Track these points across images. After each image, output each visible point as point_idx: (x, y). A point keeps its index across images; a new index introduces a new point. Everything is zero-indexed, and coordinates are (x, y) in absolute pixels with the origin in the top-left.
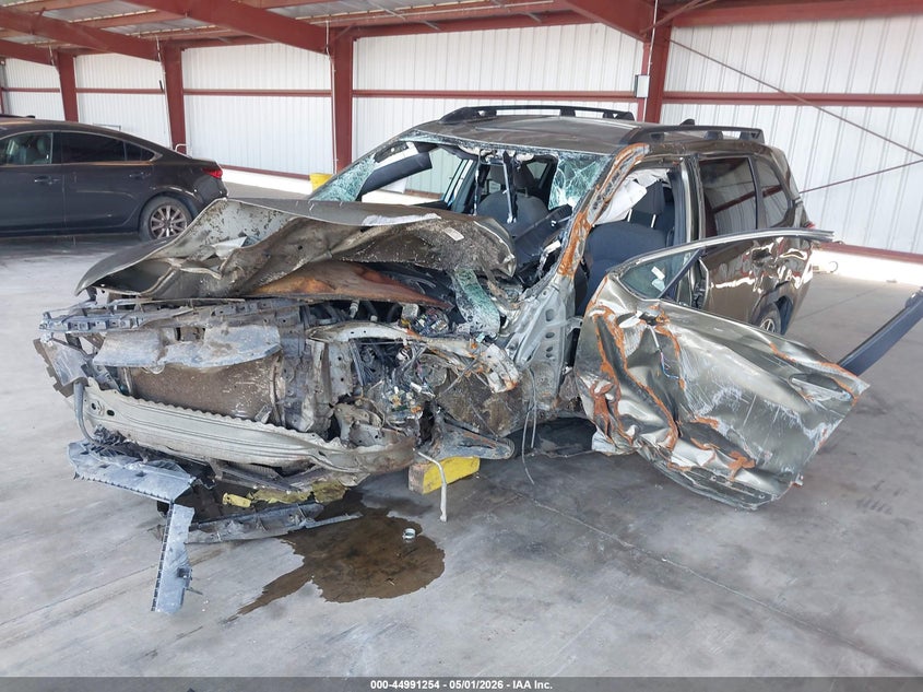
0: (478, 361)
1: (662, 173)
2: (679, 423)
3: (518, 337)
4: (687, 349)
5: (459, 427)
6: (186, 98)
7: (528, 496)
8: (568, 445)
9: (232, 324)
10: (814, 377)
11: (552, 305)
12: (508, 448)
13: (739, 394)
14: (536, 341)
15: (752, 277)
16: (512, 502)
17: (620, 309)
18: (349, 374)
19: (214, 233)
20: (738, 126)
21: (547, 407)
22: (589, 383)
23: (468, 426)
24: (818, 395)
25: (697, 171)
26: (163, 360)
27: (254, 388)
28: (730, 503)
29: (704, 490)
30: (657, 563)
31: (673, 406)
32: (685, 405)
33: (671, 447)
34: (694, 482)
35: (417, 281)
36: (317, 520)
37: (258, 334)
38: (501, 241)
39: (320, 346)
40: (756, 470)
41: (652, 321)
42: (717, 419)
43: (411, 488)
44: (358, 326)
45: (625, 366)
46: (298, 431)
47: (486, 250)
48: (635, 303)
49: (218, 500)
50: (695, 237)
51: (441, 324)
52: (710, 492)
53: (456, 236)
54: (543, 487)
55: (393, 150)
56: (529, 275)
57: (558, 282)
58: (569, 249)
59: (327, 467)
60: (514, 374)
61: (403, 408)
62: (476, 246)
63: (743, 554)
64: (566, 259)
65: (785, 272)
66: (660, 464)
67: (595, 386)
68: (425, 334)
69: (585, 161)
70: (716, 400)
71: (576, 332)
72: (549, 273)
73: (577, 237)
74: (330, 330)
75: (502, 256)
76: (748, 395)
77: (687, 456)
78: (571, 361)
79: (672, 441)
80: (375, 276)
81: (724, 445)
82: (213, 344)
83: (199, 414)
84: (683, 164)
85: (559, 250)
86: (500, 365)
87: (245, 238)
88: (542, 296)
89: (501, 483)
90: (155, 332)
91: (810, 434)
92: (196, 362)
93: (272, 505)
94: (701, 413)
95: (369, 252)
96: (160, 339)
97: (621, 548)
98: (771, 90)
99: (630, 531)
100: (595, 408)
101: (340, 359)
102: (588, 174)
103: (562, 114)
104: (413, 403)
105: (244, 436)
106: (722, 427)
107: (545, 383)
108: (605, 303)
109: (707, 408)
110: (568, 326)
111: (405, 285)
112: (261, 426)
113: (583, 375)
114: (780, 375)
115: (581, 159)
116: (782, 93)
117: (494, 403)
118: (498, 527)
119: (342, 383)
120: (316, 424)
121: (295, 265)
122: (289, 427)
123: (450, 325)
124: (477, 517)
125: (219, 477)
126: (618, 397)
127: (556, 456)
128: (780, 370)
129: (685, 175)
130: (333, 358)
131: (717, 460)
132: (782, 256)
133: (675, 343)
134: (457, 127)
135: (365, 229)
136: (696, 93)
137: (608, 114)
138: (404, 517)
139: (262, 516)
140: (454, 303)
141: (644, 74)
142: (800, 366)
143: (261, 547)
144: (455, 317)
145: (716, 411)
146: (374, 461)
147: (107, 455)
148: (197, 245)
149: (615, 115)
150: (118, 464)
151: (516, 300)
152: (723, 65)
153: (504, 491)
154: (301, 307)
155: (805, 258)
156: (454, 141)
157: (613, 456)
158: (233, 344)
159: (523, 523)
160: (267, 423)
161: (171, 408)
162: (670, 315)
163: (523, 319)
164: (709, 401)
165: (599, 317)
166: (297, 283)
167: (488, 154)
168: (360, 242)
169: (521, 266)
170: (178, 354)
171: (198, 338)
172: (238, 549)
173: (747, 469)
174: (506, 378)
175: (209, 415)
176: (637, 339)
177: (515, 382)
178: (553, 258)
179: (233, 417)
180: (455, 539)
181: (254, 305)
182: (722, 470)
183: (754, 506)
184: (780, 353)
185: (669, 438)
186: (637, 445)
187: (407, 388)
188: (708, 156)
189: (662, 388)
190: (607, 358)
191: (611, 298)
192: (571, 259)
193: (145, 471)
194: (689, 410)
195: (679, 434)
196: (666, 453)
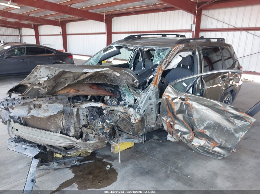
0: (126, 113)
1: (190, 53)
2: (194, 132)
3: (140, 105)
4: (195, 108)
5: (125, 133)
6: (67, 36)
7: (148, 154)
8: (162, 137)
9: (49, 103)
10: (237, 117)
11: (151, 95)
12: (141, 139)
13: (213, 123)
14: (146, 106)
15: (221, 84)
16: (142, 156)
17: (173, 96)
18: (86, 118)
19: (38, 76)
20: (217, 38)
21: (154, 126)
22: (165, 119)
23: (128, 132)
24: (239, 123)
25: (201, 52)
26: (29, 114)
27: (57, 123)
28: (213, 157)
29: (203, 153)
30: (186, 177)
31: (191, 126)
32: (195, 126)
33: (192, 139)
34: (200, 150)
35: (109, 88)
36: (80, 162)
37: (57, 106)
38: (132, 76)
39: (76, 110)
40: (220, 147)
41: (183, 100)
42: (206, 131)
43: (112, 152)
44: (88, 103)
45: (176, 114)
46: (69, 136)
47: (128, 78)
48: (178, 94)
49: (53, 155)
50: (201, 72)
51: (115, 102)
52: (205, 153)
53: (118, 75)
54: (153, 151)
55: (109, 49)
56: (143, 86)
57: (152, 88)
58: (156, 78)
59: (78, 147)
60: (139, 117)
61: (103, 128)
62: (124, 77)
63: (215, 175)
64: (155, 81)
65: (233, 82)
66: (189, 145)
67: (167, 120)
68: (110, 105)
69: (164, 50)
70: (205, 124)
71: (160, 103)
72: (150, 85)
73: (158, 74)
74: (79, 104)
75: (133, 80)
76: (216, 123)
77: (197, 142)
78: (159, 112)
79: (192, 137)
80: (95, 87)
81: (209, 139)
82: (44, 109)
83: (41, 130)
84: (196, 50)
85: (153, 78)
86: (134, 114)
87: (48, 77)
88: (147, 92)
89: (140, 150)
90: (27, 106)
91: (237, 135)
92: (38, 115)
93: (69, 157)
94: (201, 129)
95: (90, 80)
96: (29, 108)
97: (175, 172)
98: (232, 27)
99: (179, 166)
100: (168, 127)
101: (83, 113)
102: (164, 54)
103: (162, 36)
104: (106, 127)
105: (54, 137)
106: (208, 133)
107: (152, 119)
108: (168, 94)
109: (203, 127)
110: (157, 101)
111: (105, 90)
112: (58, 134)
113: (163, 117)
114: (226, 116)
115: (162, 49)
116: (236, 28)
117: (137, 125)
118: (137, 165)
119: (83, 121)
120: (75, 134)
121: (65, 85)
122: (67, 135)
123: (118, 102)
124: (131, 161)
125: (48, 150)
126: (175, 123)
127: (157, 141)
128: (226, 115)
129: (197, 53)
130: (81, 112)
131: (207, 143)
132: (231, 77)
133: (191, 106)
134: (128, 41)
135: (86, 73)
136: (210, 29)
137: (177, 36)
138: (108, 161)
139: (64, 160)
140: (120, 95)
141: (194, 24)
142: (232, 114)
143: (62, 171)
144: (120, 99)
145: (206, 128)
146: (92, 146)
147: (18, 143)
148: (34, 80)
149: (179, 36)
150: (20, 145)
151: (139, 94)
152: (218, 20)
153: (141, 152)
154: (69, 98)
155: (239, 78)
156: (126, 45)
157: (174, 142)
158: (50, 110)
159: (145, 164)
160: (60, 134)
161: (33, 129)
162: (189, 98)
163: (142, 100)
164: (203, 125)
165: (166, 99)
166: (68, 90)
167: (136, 49)
168: (85, 77)
169: (141, 83)
170: (34, 112)
171: (40, 107)
172: (55, 171)
173: (217, 147)
174: (136, 118)
175: (44, 131)
176: (179, 105)
177: (139, 119)
178: (151, 80)
179: (51, 131)
180: (122, 169)
181: (54, 97)
182: (208, 146)
183: (220, 158)
184: (225, 109)
185: (191, 136)
186: (181, 139)
187: (104, 122)
188: (205, 47)
189: (188, 121)
190: (170, 111)
191: (170, 93)
192: (156, 80)
193: (27, 148)
194: (197, 127)
195: (194, 135)
196: (191, 141)
